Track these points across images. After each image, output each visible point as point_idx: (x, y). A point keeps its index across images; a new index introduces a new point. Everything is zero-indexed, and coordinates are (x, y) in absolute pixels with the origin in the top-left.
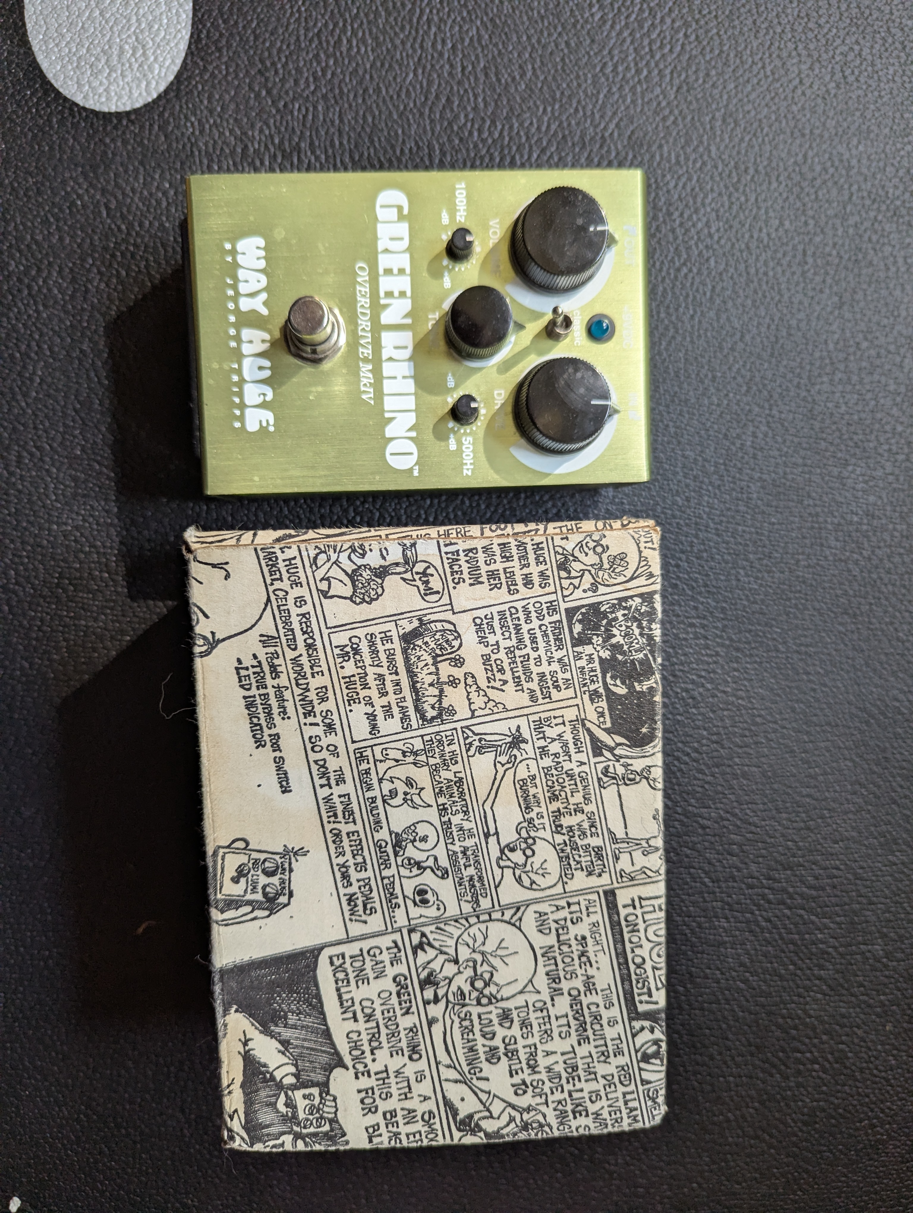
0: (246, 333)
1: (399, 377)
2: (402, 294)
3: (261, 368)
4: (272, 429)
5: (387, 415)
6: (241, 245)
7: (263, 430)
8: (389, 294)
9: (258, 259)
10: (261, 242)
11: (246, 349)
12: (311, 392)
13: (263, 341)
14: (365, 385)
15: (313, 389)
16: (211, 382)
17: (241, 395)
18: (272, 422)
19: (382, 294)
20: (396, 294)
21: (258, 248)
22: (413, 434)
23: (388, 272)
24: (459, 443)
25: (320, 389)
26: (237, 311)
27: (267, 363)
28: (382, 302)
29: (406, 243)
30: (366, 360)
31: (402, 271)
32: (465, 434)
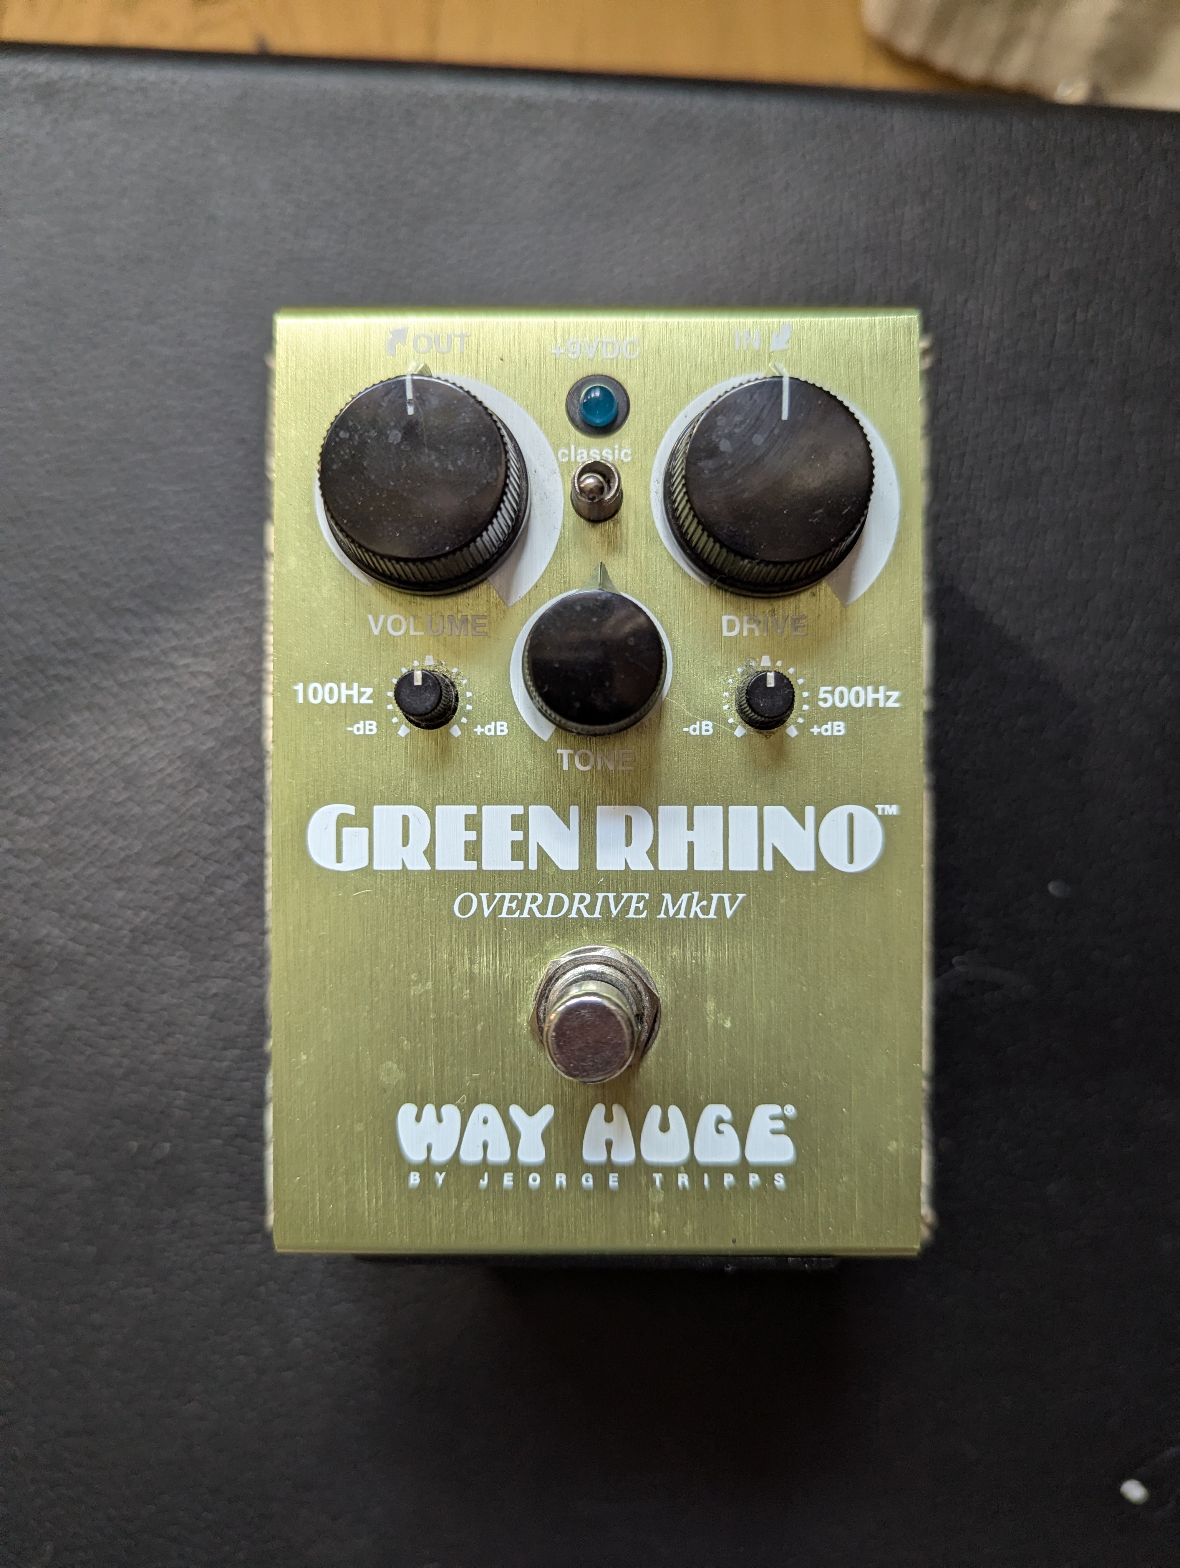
0: (593, 1154)
1: (691, 836)
2: (520, 823)
3: (664, 1127)
4: (790, 1110)
5: (768, 866)
6: (414, 1153)
7: (792, 1128)
8: (519, 850)
9: (440, 1119)
10: (408, 1111)
11: (624, 1155)
12: (717, 1026)
13: (609, 1118)
14: (705, 910)
15: (710, 1020)
16: (688, 1230)
17: (717, 1171)
18: (776, 1109)
19: (519, 865)
20: (519, 836)
21: (418, 1118)
22: (810, 812)
23: (473, 850)
24: (833, 714)
25: (711, 1006)
26: (545, 1169)
27: (655, 1113)
28: (533, 865)
29: (416, 813)
30: (654, 905)
31: (473, 823)
32: (813, 700)
